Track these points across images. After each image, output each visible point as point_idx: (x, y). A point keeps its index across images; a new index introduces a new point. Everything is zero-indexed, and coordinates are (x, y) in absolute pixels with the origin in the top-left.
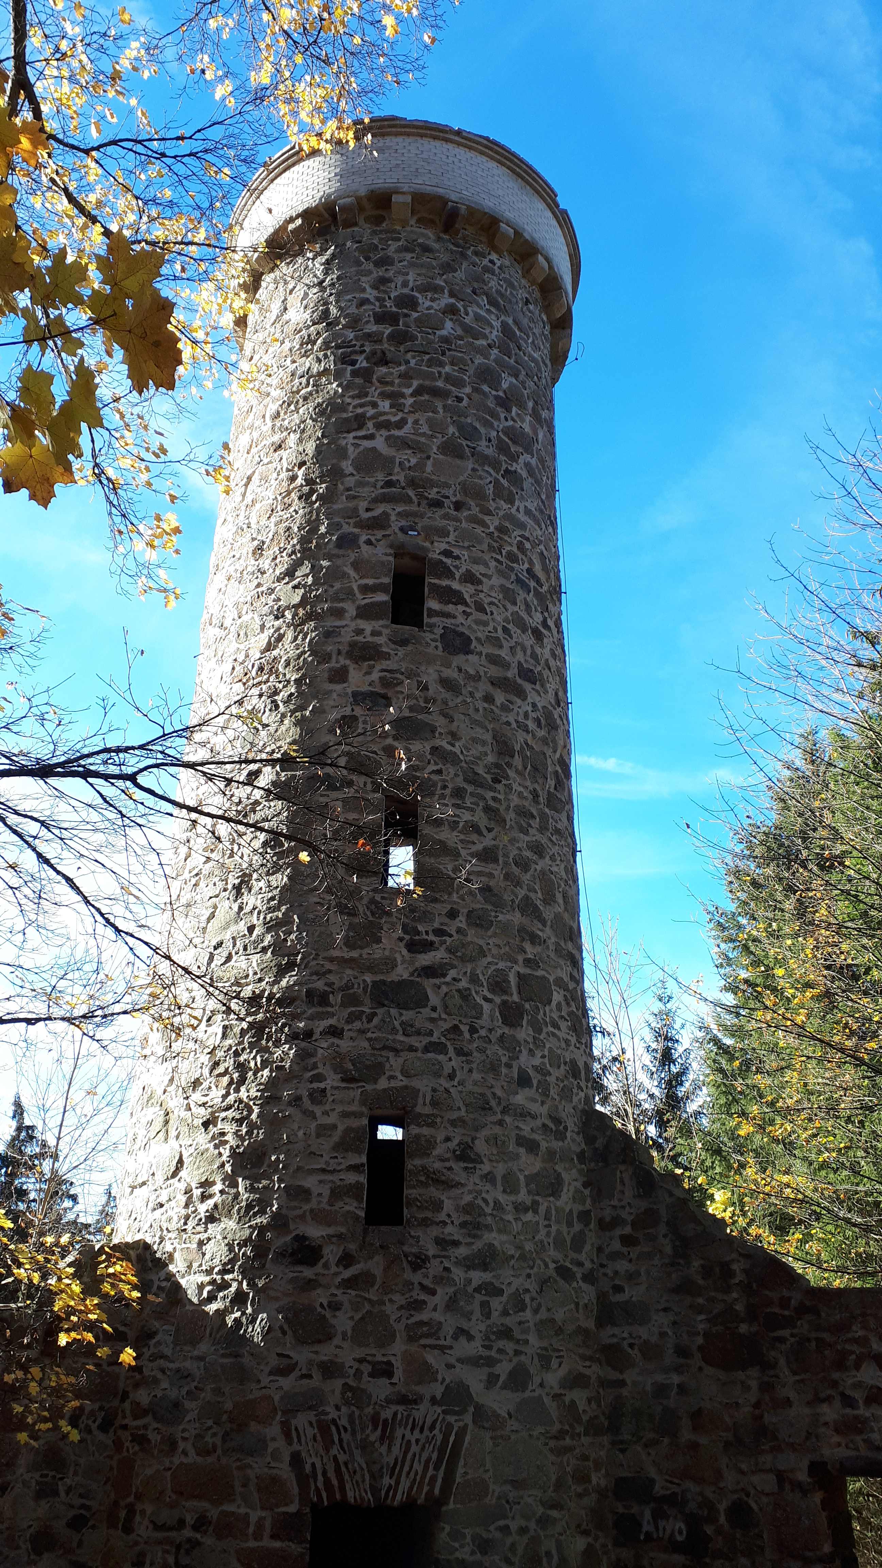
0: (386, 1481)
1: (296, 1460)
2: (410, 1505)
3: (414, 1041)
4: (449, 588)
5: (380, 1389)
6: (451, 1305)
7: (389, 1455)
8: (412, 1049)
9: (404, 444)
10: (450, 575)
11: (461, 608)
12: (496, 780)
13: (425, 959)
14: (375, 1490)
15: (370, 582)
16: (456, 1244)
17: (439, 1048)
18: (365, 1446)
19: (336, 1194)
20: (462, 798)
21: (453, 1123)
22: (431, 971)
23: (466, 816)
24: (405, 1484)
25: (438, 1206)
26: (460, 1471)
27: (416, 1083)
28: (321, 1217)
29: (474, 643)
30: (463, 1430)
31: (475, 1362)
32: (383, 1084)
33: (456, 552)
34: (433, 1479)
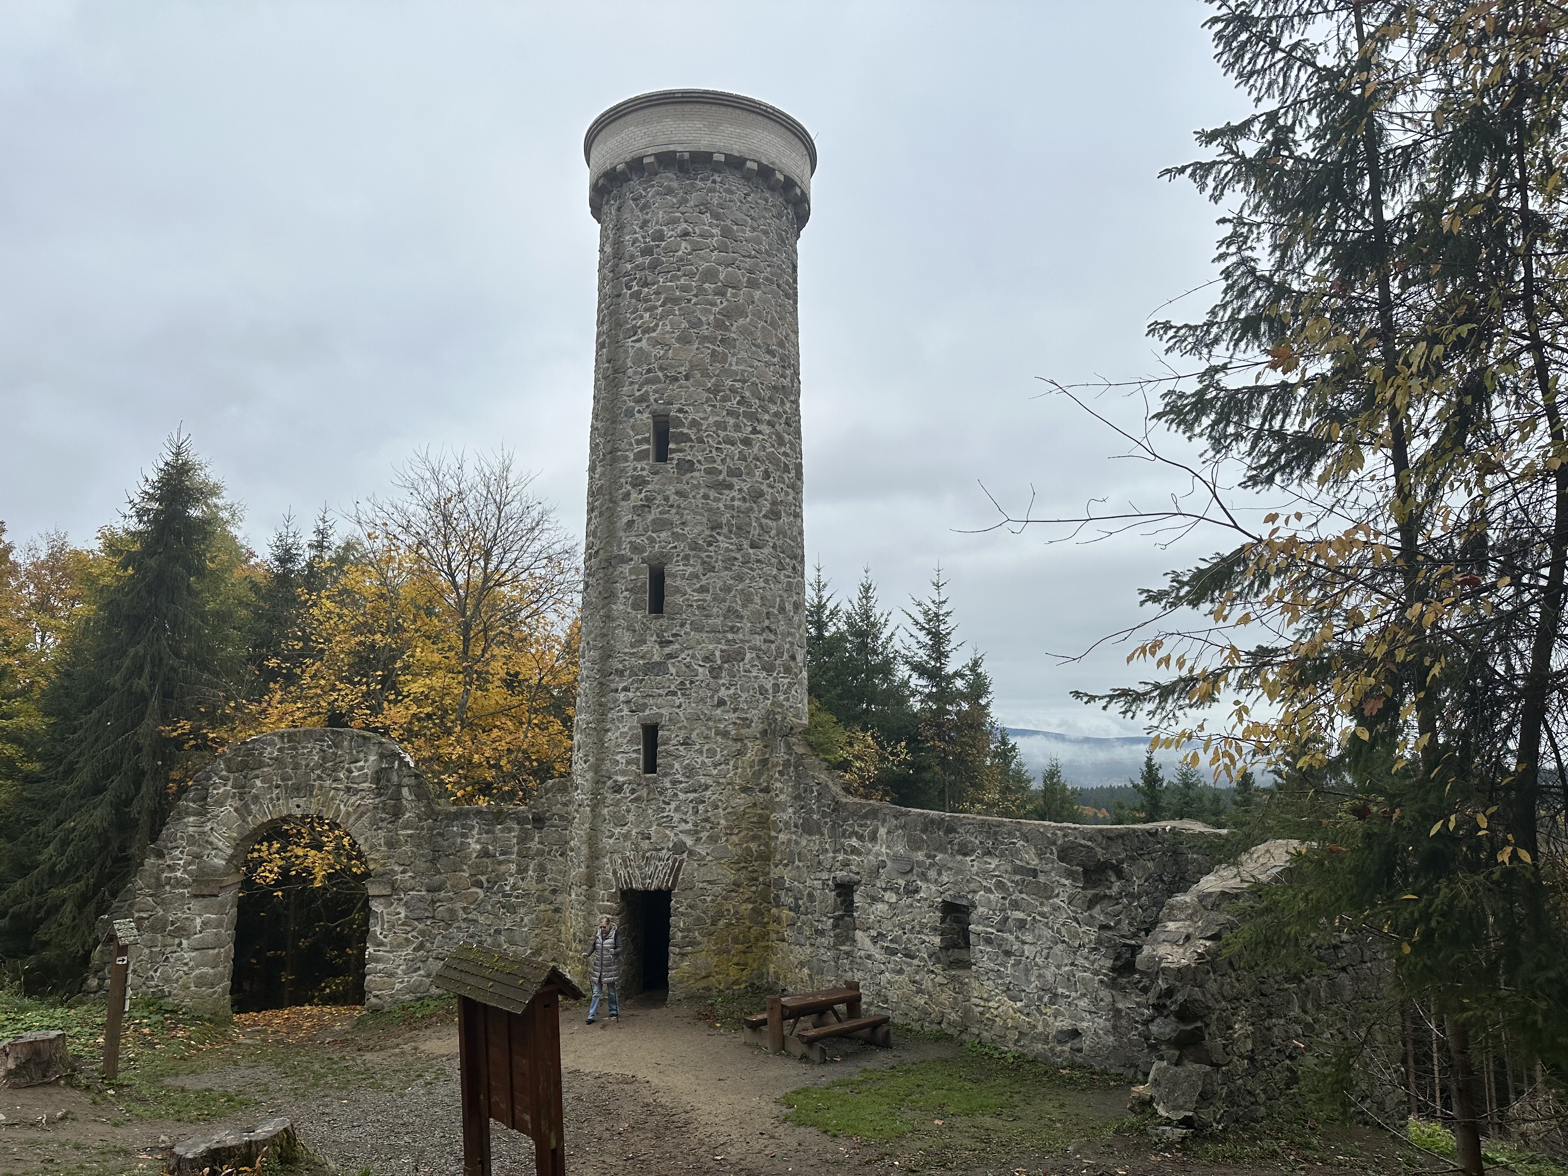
0: (648, 881)
1: (615, 873)
2: (659, 891)
3: (661, 691)
4: (682, 433)
5: (645, 845)
6: (677, 809)
7: (649, 870)
8: (660, 695)
9: (656, 343)
10: (682, 424)
11: (688, 444)
12: (710, 544)
13: (667, 650)
14: (643, 884)
15: (639, 437)
16: (681, 782)
17: (674, 694)
18: (639, 867)
19: (628, 763)
20: (688, 560)
21: (680, 728)
22: (670, 656)
23: (690, 570)
24: (655, 882)
25: (672, 766)
26: (680, 877)
27: (663, 711)
28: (623, 773)
29: (697, 464)
30: (682, 861)
31: (687, 832)
32: (647, 712)
33: (686, 408)
34: (668, 880)
